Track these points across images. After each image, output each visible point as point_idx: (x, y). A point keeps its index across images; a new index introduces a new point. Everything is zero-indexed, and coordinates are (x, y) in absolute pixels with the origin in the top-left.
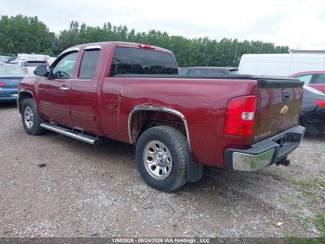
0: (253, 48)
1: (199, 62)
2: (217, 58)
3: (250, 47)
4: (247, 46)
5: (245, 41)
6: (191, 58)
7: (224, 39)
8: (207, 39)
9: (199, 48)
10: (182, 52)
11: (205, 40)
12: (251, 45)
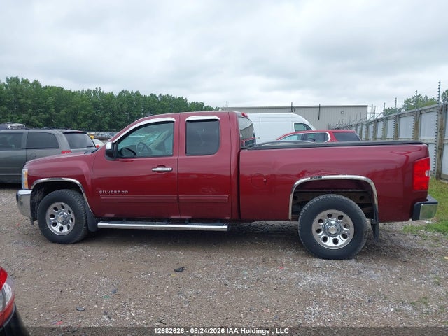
0: (163, 104)
1: (95, 121)
2: (118, 116)
3: (159, 102)
4: (154, 100)
5: (152, 95)
6: (81, 117)
7: (123, 91)
8: (100, 92)
9: (91, 103)
10: (66, 109)
11: (97, 92)
12: (160, 100)
